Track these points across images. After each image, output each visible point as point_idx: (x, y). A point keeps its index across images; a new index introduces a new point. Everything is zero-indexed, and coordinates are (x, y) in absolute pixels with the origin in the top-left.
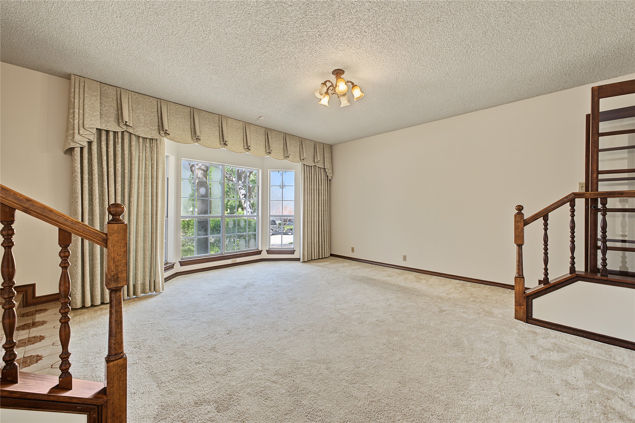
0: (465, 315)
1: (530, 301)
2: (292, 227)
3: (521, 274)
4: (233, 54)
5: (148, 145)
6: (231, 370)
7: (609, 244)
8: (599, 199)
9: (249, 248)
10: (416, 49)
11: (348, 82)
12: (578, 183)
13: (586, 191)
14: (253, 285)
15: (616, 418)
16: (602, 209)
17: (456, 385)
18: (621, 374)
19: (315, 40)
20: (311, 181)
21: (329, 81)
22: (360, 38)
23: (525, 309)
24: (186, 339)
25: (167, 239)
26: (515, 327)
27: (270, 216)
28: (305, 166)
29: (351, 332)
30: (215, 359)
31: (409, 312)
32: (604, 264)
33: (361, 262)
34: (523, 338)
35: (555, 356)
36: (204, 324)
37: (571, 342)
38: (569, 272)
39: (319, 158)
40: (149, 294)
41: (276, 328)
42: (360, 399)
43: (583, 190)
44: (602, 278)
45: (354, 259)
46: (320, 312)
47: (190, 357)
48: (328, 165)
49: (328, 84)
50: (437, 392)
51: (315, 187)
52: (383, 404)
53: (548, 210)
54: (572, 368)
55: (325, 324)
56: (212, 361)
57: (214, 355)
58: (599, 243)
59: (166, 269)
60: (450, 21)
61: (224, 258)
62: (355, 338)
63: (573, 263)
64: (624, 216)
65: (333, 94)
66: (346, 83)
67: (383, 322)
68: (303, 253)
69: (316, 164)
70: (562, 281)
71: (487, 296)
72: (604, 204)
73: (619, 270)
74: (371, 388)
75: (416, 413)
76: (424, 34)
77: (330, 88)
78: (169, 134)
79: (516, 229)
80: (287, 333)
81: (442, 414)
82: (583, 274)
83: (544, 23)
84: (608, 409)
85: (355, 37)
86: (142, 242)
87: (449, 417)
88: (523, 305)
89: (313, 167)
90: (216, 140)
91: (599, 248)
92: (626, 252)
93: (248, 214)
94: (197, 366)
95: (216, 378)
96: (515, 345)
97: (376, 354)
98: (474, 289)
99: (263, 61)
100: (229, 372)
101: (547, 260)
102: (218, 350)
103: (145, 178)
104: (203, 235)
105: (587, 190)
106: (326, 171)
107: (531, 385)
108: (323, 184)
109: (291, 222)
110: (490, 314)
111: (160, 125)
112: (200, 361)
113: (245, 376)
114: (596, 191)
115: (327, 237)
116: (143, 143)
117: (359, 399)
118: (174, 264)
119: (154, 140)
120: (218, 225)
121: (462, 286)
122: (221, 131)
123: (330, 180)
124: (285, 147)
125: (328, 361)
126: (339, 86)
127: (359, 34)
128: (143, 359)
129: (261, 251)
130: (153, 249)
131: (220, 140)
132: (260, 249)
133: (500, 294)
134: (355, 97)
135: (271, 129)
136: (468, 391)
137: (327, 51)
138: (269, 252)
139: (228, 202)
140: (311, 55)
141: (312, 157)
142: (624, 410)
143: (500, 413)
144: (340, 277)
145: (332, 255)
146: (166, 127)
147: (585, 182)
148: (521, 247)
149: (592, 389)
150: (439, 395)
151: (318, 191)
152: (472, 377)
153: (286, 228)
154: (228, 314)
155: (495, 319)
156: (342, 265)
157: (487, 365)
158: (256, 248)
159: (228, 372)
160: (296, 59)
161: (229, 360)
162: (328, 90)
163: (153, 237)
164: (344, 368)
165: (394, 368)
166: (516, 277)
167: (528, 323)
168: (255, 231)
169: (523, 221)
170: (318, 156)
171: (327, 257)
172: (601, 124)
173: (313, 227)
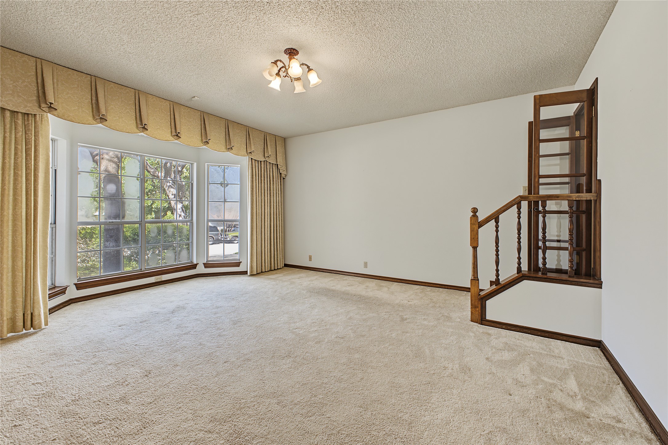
0: (425, 322)
1: (484, 303)
2: (237, 234)
3: (476, 277)
4: (152, 9)
5: (20, 122)
6: (147, 425)
7: (548, 244)
8: (540, 202)
9: (179, 261)
10: (376, 36)
11: (303, 64)
12: (522, 187)
13: (528, 194)
14: (184, 308)
15: (558, 410)
16: (542, 211)
17: (418, 399)
18: (559, 366)
19: (262, 8)
20: (261, 179)
21: (281, 61)
22: (316, 14)
23: (480, 311)
24: (81, 391)
25: (54, 254)
26: (472, 330)
27: (209, 221)
28: (253, 161)
29: (307, 354)
30: (125, 413)
31: (371, 324)
32: (544, 264)
33: (319, 271)
34: (479, 340)
35: (507, 356)
36: (110, 367)
37: (518, 340)
38: (516, 272)
39: (270, 151)
40: (23, 332)
41: (214, 360)
42: (317, 435)
43: (526, 194)
44: (543, 276)
45: (312, 269)
46: (271, 334)
47: (85, 417)
48: (280, 161)
49: (280, 65)
50: (400, 411)
51: (266, 186)
52: (343, 436)
53: (499, 212)
54: (521, 365)
55: (277, 348)
56: (119, 417)
57: (123, 408)
58: (540, 244)
59: (51, 296)
60: (411, 10)
61: (143, 276)
62: (311, 361)
63: (519, 263)
64: (559, 218)
65: (285, 76)
66: (300, 65)
67: (342, 338)
68: (251, 265)
69: (267, 159)
70: (511, 281)
71: (445, 300)
72: (544, 206)
73: (555, 268)
74: (329, 419)
75: (378, 440)
76: (386, 20)
77: (282, 69)
78: (56, 110)
79: (472, 231)
80: (228, 365)
81: (406, 435)
82: (526, 273)
83: (496, 27)
84: (551, 401)
85: (310, 12)
86: (10, 259)
87: (413, 437)
88: (478, 307)
89: (262, 163)
90: (132, 123)
91: (540, 248)
92: (561, 251)
93: (181, 218)
94: (95, 428)
95: (125, 441)
96: (472, 348)
97: (336, 376)
98: (433, 294)
99: (195, 25)
100: (145, 428)
101: (498, 261)
102: (131, 401)
103: (14, 169)
104: (113, 247)
105: (530, 192)
106: (279, 167)
107: (487, 388)
108: (275, 183)
109: (236, 228)
110: (449, 318)
111: (40, 95)
112: (101, 419)
113: (168, 431)
114: (537, 194)
115: (281, 245)
116: (11, 120)
117: (315, 435)
118: (67, 287)
119: (30, 116)
120: (136, 233)
121: (422, 292)
122: (138, 111)
123: (283, 178)
124: (227, 137)
125: (280, 393)
126: (292, 67)
127: (315, 9)
128: (5, 430)
129: (196, 265)
130: (29, 268)
131: (136, 122)
132: (195, 263)
133: (457, 297)
134: (311, 84)
135: (208, 114)
136: (430, 405)
137: (277, 24)
138: (206, 265)
139: (152, 204)
140: (258, 27)
141: (262, 150)
142: (563, 400)
143: (461, 423)
144: (295, 290)
145: (286, 265)
146: (51, 98)
147: (527, 186)
148: (476, 249)
149: (537, 385)
150: (402, 414)
151: (270, 191)
152: (434, 388)
153: (230, 235)
154: (148, 349)
155: (453, 324)
156: (298, 276)
157: (447, 373)
158: (189, 261)
159: (143, 429)
160: (238, 29)
161: (146, 411)
162: (279, 71)
163: (29, 252)
164: (298, 400)
165: (355, 390)
166: (471, 280)
167: (482, 325)
168: (188, 239)
169: (478, 223)
170: (269, 150)
171: (280, 268)
172: (542, 131)
173: (263, 233)
